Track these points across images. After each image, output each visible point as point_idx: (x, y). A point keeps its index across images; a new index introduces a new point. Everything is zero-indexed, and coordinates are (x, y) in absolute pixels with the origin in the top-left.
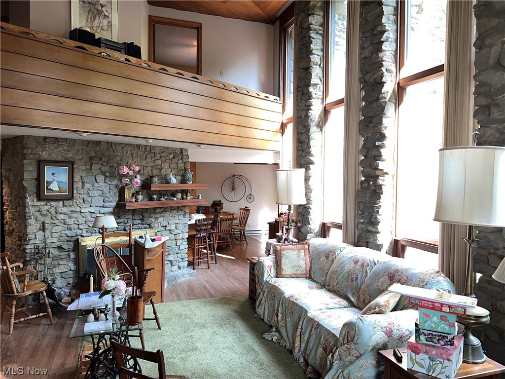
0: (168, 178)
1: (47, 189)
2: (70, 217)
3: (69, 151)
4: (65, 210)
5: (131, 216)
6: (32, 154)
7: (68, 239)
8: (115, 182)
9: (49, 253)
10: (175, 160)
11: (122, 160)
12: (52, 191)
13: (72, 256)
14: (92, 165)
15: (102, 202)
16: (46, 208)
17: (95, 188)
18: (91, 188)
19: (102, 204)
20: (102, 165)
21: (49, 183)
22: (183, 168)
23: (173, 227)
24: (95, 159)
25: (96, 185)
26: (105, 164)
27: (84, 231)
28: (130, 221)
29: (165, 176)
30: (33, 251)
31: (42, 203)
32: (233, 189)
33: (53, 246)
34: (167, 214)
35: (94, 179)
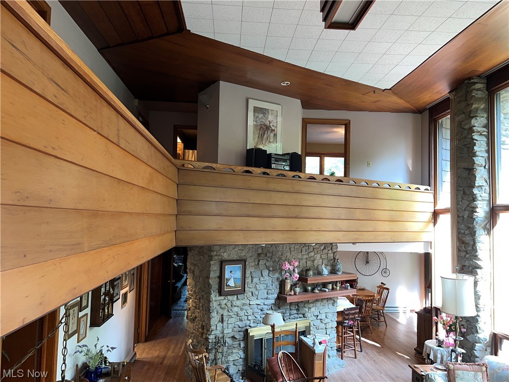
0: (320, 268)
1: (226, 285)
2: (241, 309)
3: (243, 250)
4: (238, 303)
5: (288, 307)
6: (216, 255)
7: (240, 329)
8: (277, 275)
9: (225, 343)
10: (326, 251)
11: (282, 255)
12: (229, 287)
13: (242, 345)
14: (259, 261)
15: (266, 294)
16: (225, 301)
17: (261, 282)
18: (258, 282)
19: (266, 296)
20: (267, 260)
21: (228, 280)
22: (332, 258)
23: (323, 317)
24: (262, 255)
25: (262, 279)
26: (269, 260)
27: (252, 321)
28: (288, 312)
29: (317, 267)
30: (214, 341)
31: (222, 298)
32: (367, 262)
33: (228, 336)
34: (318, 304)
35: (260, 273)
